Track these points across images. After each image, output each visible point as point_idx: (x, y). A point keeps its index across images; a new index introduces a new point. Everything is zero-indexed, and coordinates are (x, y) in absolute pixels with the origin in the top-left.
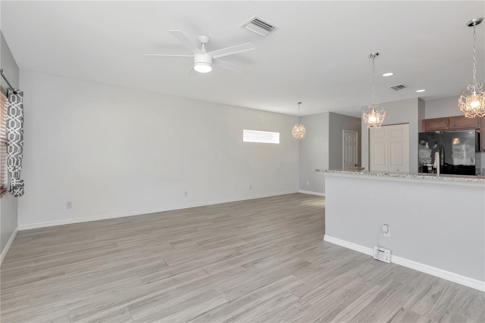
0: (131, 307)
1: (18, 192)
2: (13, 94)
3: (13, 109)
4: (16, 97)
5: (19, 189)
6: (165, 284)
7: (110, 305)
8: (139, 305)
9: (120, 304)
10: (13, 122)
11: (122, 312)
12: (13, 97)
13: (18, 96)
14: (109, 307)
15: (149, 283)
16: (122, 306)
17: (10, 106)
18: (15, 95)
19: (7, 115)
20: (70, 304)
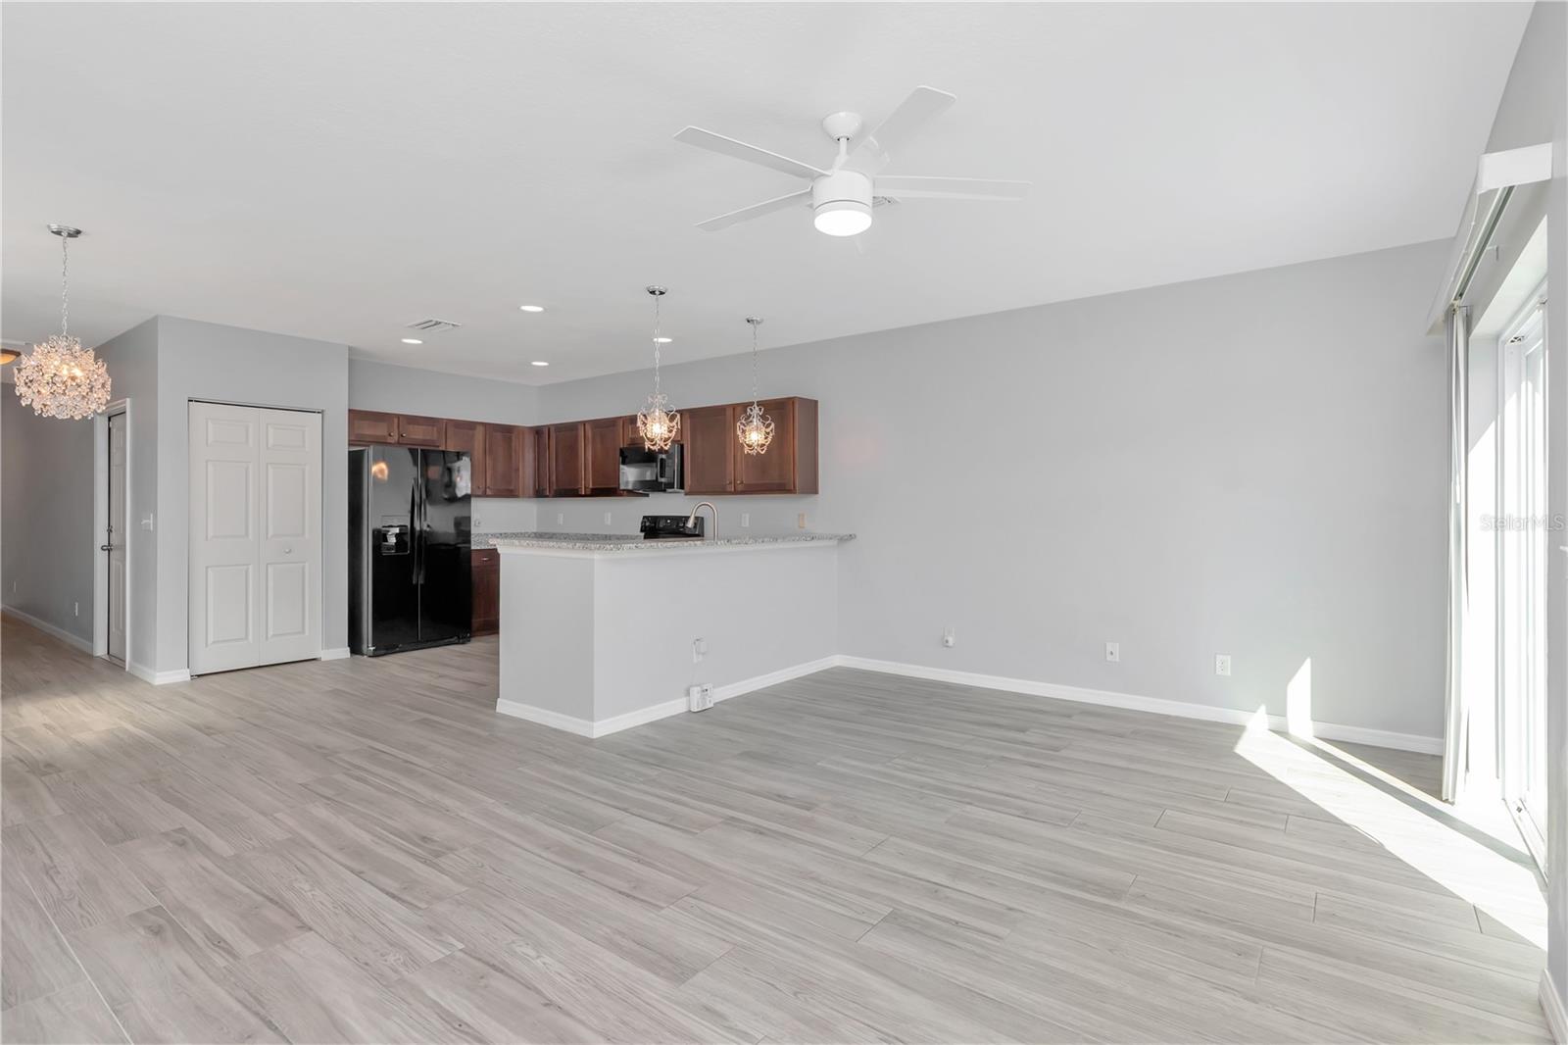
0: (1116, 894)
6: (989, 884)
7: (1152, 926)
8: (1096, 888)
9: (1127, 914)
11: (1141, 898)
14: (1157, 925)
15: (1010, 909)
16: (1134, 909)
20: (1246, 998)
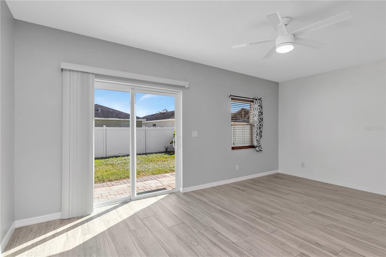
1: (257, 149)
2: (255, 101)
3: (256, 108)
4: (257, 102)
5: (258, 148)
10: (256, 114)
12: (256, 102)
13: (257, 101)
17: (255, 107)
18: (256, 101)
19: (253, 112)
